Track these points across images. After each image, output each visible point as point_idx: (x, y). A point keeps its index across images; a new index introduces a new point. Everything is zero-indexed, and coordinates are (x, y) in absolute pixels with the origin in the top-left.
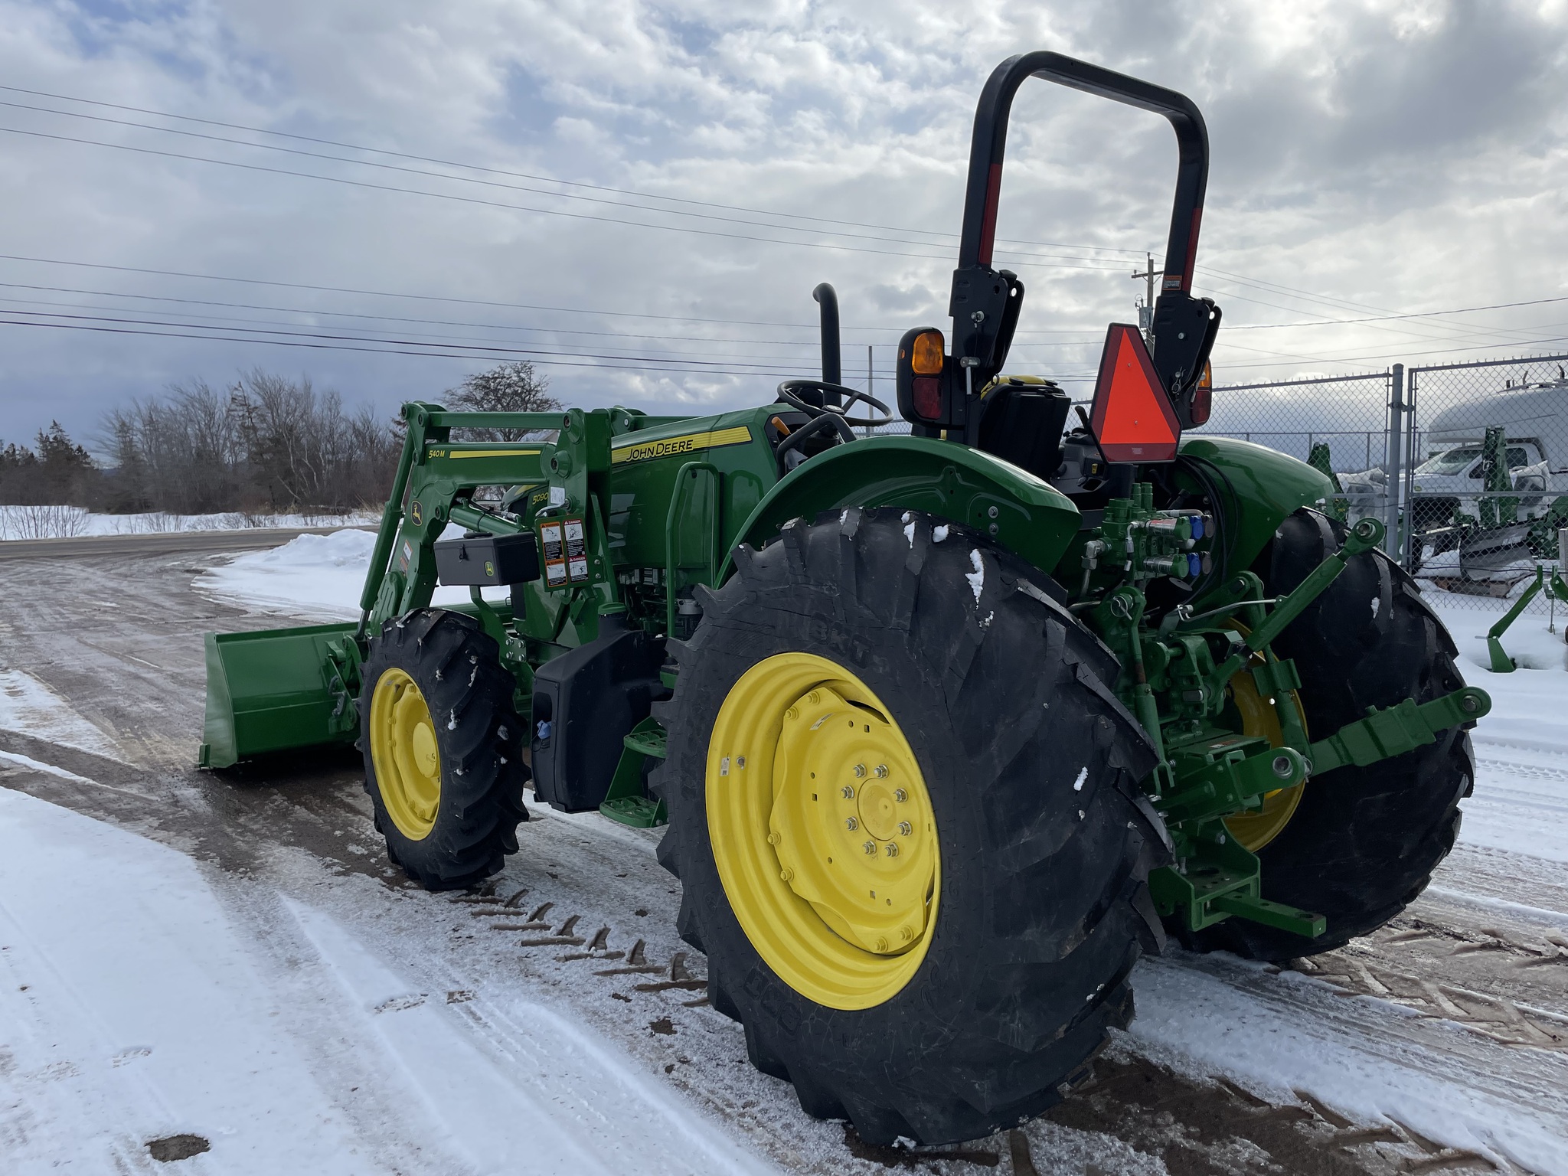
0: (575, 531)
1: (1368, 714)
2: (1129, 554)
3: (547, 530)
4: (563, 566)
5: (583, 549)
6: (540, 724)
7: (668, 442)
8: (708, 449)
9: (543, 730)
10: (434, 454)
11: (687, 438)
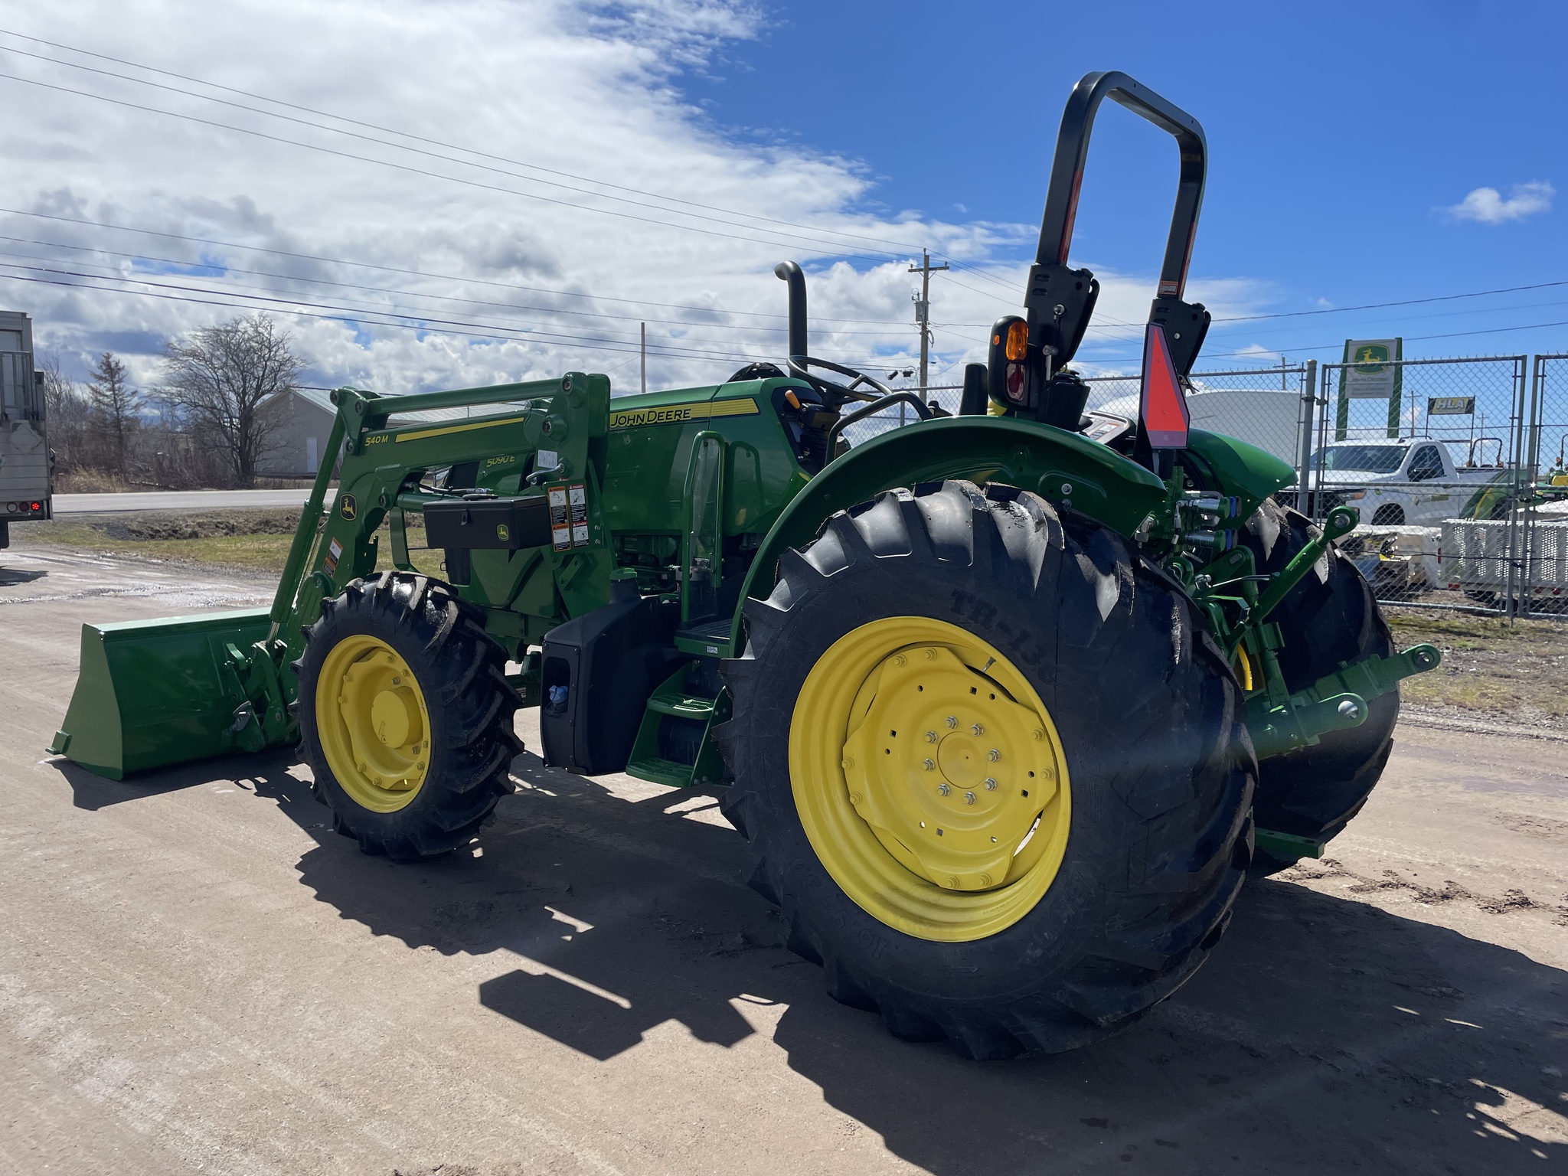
0: (578, 496)
1: (1340, 669)
2: (1177, 529)
3: (554, 494)
4: (567, 530)
5: (585, 515)
6: (553, 689)
7: (660, 410)
8: (709, 418)
9: (557, 695)
10: (373, 441)
11: (683, 407)
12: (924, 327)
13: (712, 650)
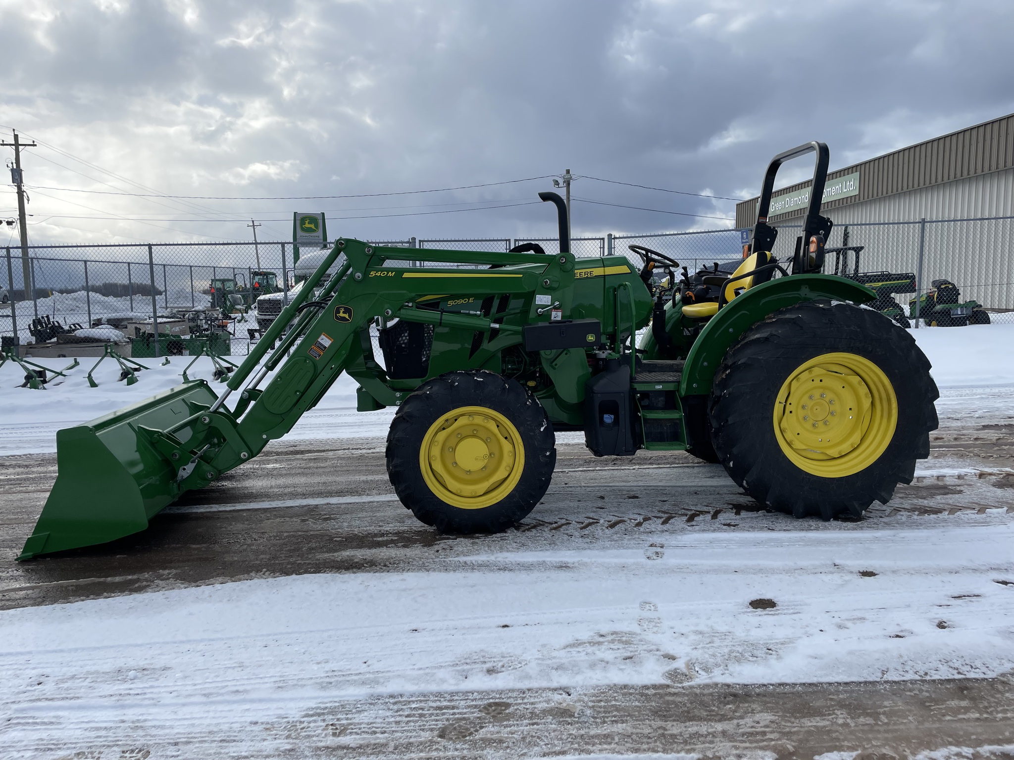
6: (606, 416)
7: (576, 271)
8: (605, 275)
9: (608, 419)
10: (378, 274)
11: (589, 270)
12: (19, 188)
13: (659, 387)
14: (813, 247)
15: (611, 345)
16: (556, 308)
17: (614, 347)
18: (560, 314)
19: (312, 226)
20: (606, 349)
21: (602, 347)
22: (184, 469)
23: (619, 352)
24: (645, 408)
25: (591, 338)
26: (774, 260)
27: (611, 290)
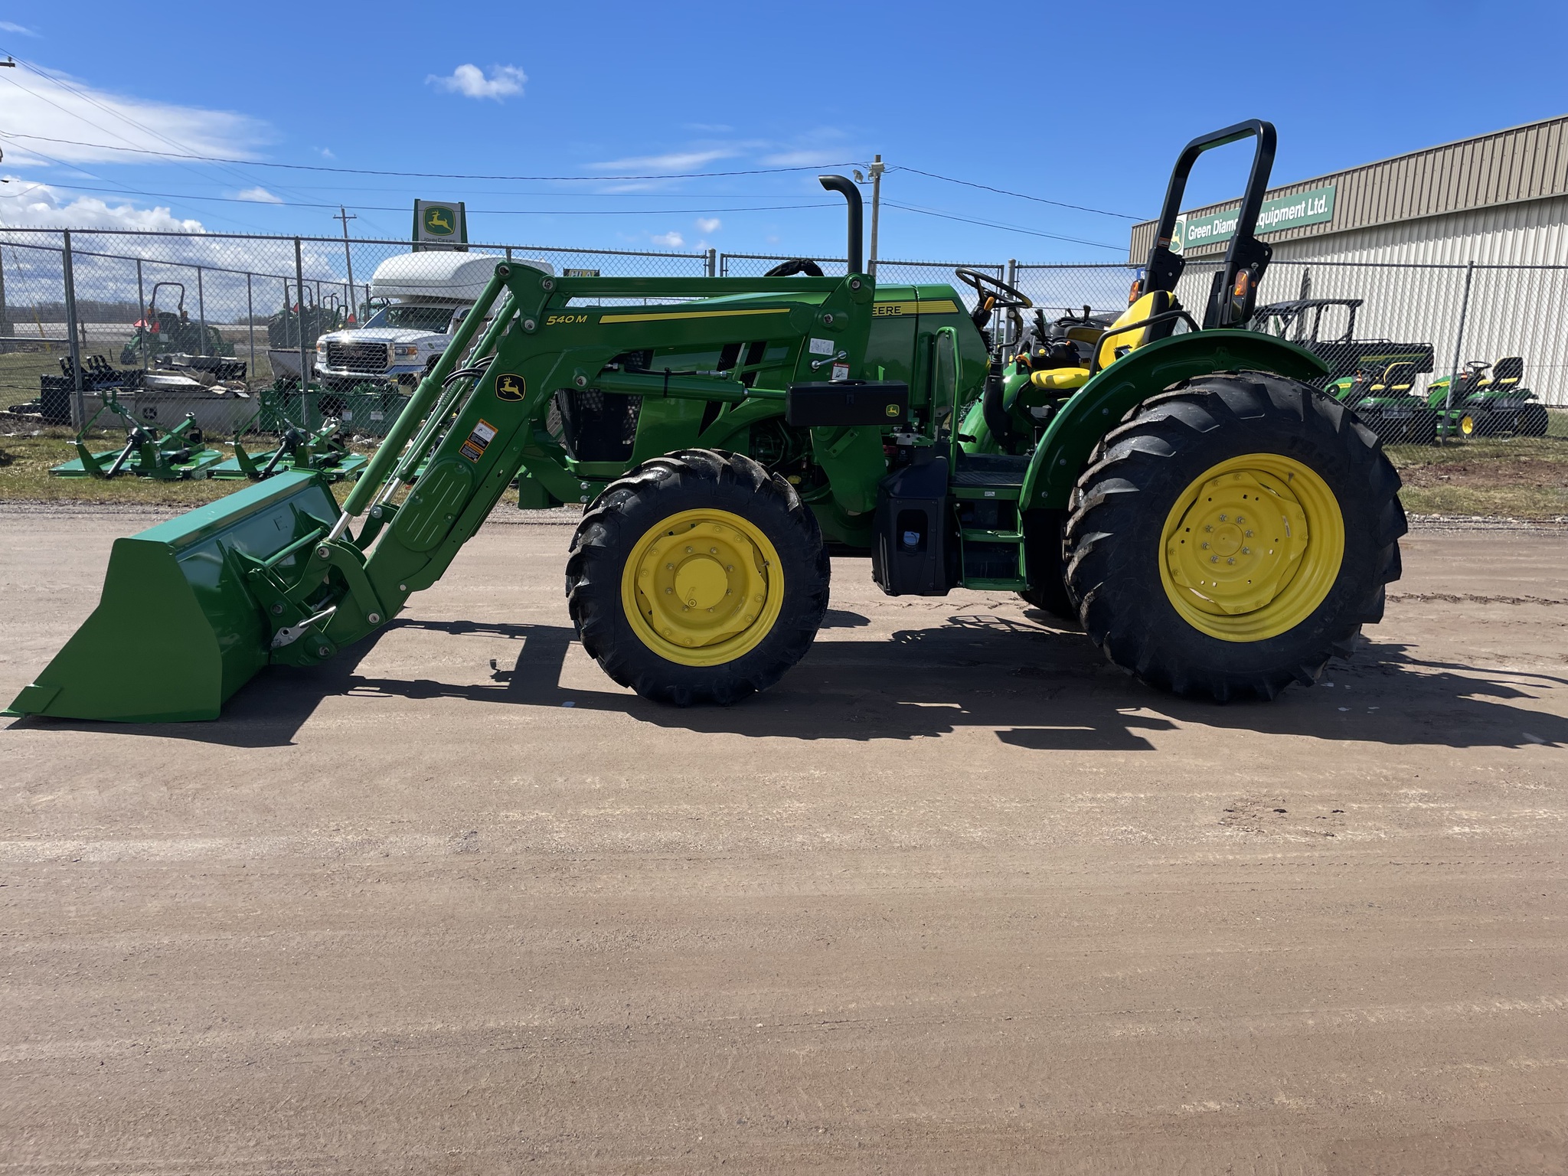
6: (907, 534)
7: (875, 305)
8: (918, 315)
9: (911, 538)
10: (561, 320)
11: (893, 305)
13: (990, 494)
14: (1239, 289)
15: (921, 424)
16: (840, 362)
17: (926, 429)
18: (845, 371)
19: (444, 224)
20: (912, 431)
21: (907, 429)
22: (286, 632)
23: (932, 437)
24: (967, 525)
25: (893, 411)
26: (1176, 305)
27: (926, 339)
